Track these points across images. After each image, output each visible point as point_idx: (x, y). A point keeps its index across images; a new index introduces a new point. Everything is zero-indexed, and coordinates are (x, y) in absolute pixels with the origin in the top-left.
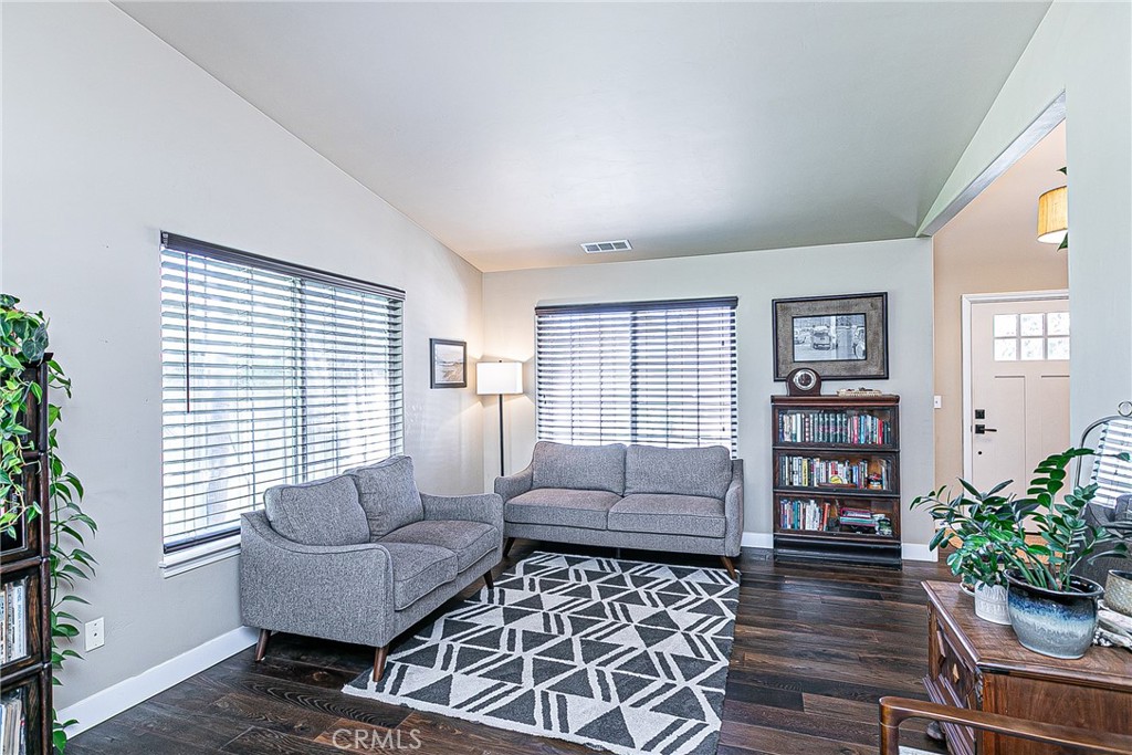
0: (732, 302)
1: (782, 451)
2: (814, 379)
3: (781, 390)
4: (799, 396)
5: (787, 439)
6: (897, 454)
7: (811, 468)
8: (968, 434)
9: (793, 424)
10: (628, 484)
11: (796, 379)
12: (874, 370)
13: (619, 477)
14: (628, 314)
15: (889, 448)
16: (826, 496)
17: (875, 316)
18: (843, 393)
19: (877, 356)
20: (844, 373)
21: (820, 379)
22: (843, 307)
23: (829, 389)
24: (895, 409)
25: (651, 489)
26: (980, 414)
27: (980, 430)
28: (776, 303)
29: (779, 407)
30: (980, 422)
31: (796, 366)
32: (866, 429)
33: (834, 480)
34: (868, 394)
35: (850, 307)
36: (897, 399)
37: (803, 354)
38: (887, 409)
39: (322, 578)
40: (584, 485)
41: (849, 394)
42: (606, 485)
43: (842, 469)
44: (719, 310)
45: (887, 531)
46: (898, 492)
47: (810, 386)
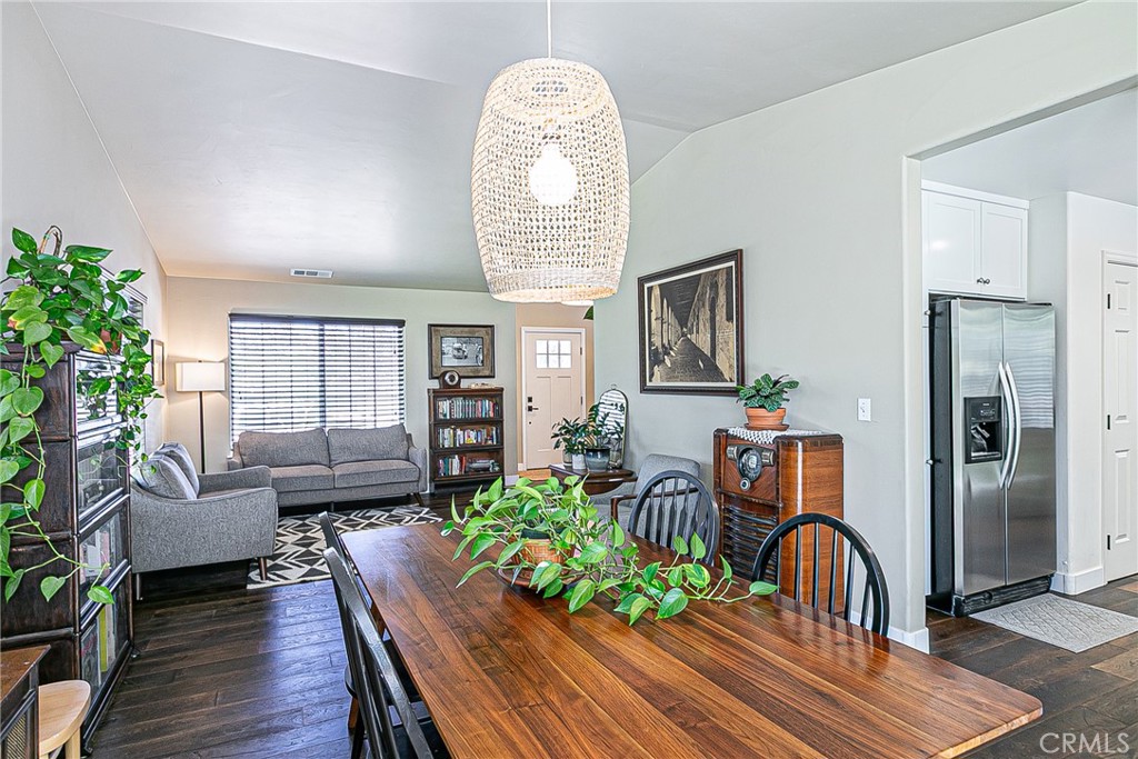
0: (401, 323)
1: (437, 423)
2: (457, 378)
3: (435, 384)
4: (447, 391)
5: (441, 417)
6: (502, 422)
7: (455, 435)
8: (525, 411)
9: (444, 406)
10: (333, 458)
11: (447, 378)
12: (487, 373)
13: (325, 453)
14: (317, 327)
15: (498, 418)
16: (463, 451)
17: (487, 338)
18: (473, 387)
19: (488, 363)
20: (471, 374)
21: (460, 377)
22: (470, 332)
23: (465, 384)
24: (502, 395)
25: (354, 458)
26: (530, 400)
27: (530, 409)
28: (430, 326)
29: (436, 396)
30: (530, 404)
31: (443, 370)
32: (486, 408)
33: (468, 441)
34: (486, 387)
35: (475, 332)
36: (502, 389)
37: (449, 361)
38: (496, 395)
39: (217, 518)
40: (296, 460)
41: (477, 387)
42: (316, 460)
43: (473, 434)
44: (391, 328)
45: (497, 469)
46: (502, 444)
47: (455, 383)
